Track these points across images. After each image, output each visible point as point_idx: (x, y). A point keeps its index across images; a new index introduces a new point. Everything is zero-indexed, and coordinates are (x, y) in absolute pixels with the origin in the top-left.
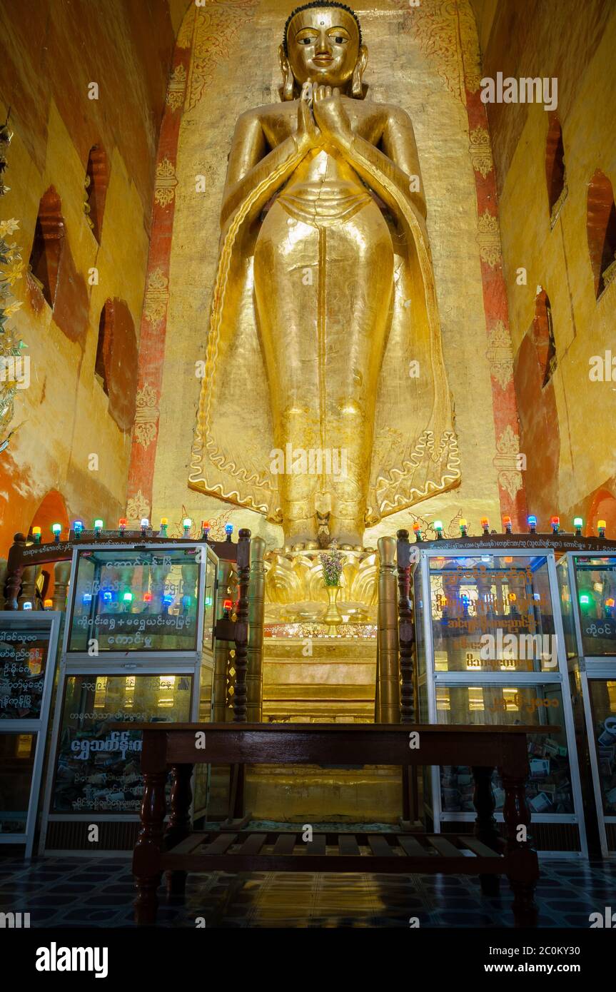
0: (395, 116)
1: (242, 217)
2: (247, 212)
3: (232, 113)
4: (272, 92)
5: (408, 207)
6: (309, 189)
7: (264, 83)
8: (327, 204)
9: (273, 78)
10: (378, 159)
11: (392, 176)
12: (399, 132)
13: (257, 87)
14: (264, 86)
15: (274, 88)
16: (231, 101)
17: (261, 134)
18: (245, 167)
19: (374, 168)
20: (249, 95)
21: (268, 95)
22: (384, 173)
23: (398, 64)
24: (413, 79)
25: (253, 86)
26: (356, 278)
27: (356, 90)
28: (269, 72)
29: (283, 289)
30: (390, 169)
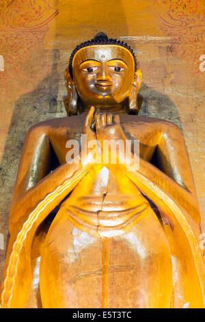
0: (168, 131)
1: (30, 225)
2: (34, 220)
3: (23, 121)
4: (58, 103)
5: (184, 218)
6: (93, 202)
7: (51, 95)
8: (109, 215)
9: (60, 91)
10: (155, 175)
11: (168, 190)
12: (172, 145)
13: (45, 98)
14: (51, 97)
15: (59, 99)
16: (22, 111)
17: (48, 145)
18: (34, 176)
19: (151, 183)
20: (38, 105)
21: (54, 105)
22: (161, 188)
23: (168, 81)
24: (182, 93)
25: (42, 97)
26: (137, 288)
27: (132, 106)
28: (55, 86)
29: (68, 298)
30: (166, 184)
